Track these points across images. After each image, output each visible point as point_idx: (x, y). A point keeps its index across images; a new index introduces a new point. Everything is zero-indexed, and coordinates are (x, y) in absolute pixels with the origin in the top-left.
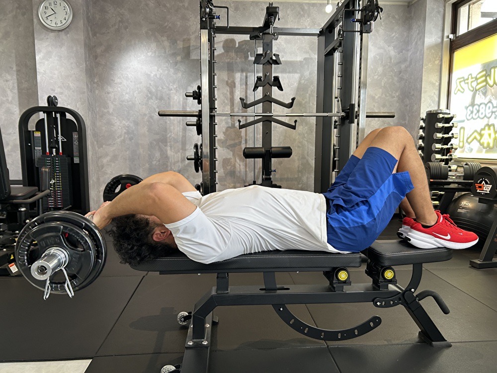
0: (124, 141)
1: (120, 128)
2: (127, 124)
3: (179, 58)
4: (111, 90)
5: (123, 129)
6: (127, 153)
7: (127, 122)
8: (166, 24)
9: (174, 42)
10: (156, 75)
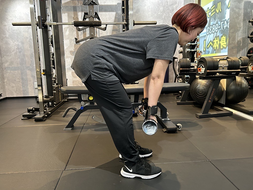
0: (16, 53)
1: (13, 46)
2: (17, 43)
4: (6, 24)
5: (15, 46)
6: (19, 60)
7: (17, 42)
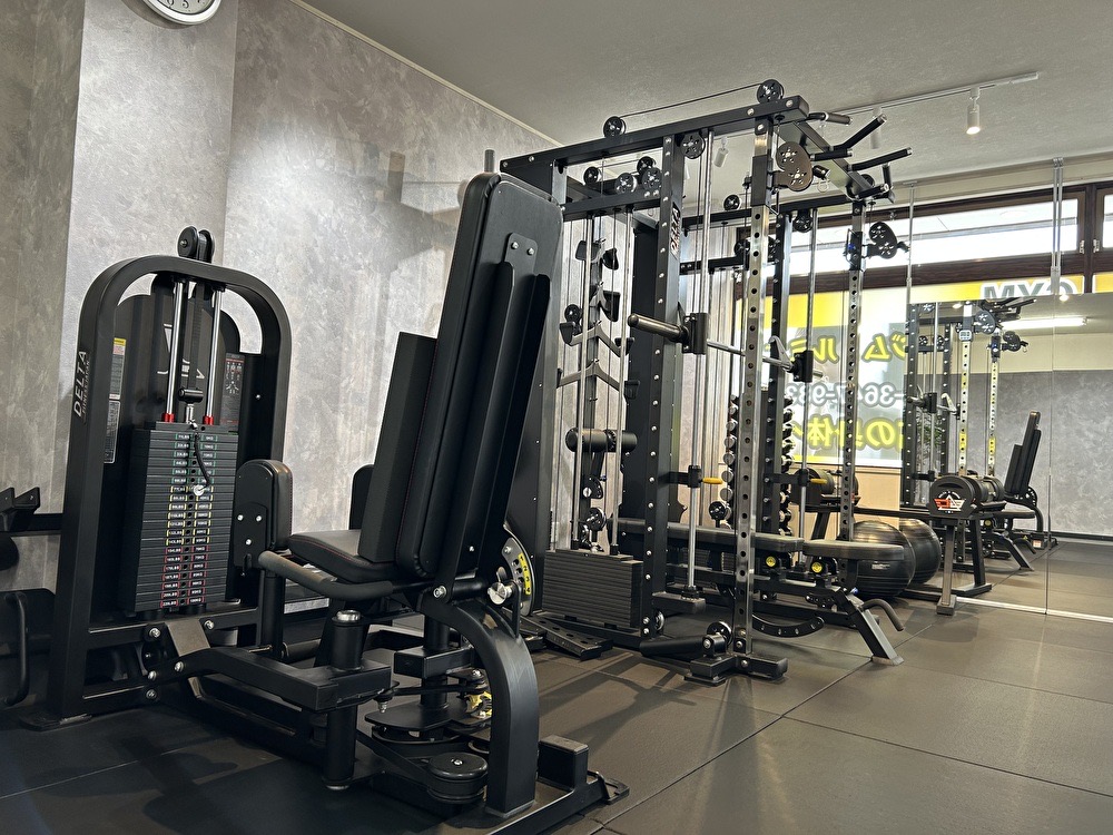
3: (379, 194)
8: (361, 102)
9: (373, 152)
10: (328, 221)
